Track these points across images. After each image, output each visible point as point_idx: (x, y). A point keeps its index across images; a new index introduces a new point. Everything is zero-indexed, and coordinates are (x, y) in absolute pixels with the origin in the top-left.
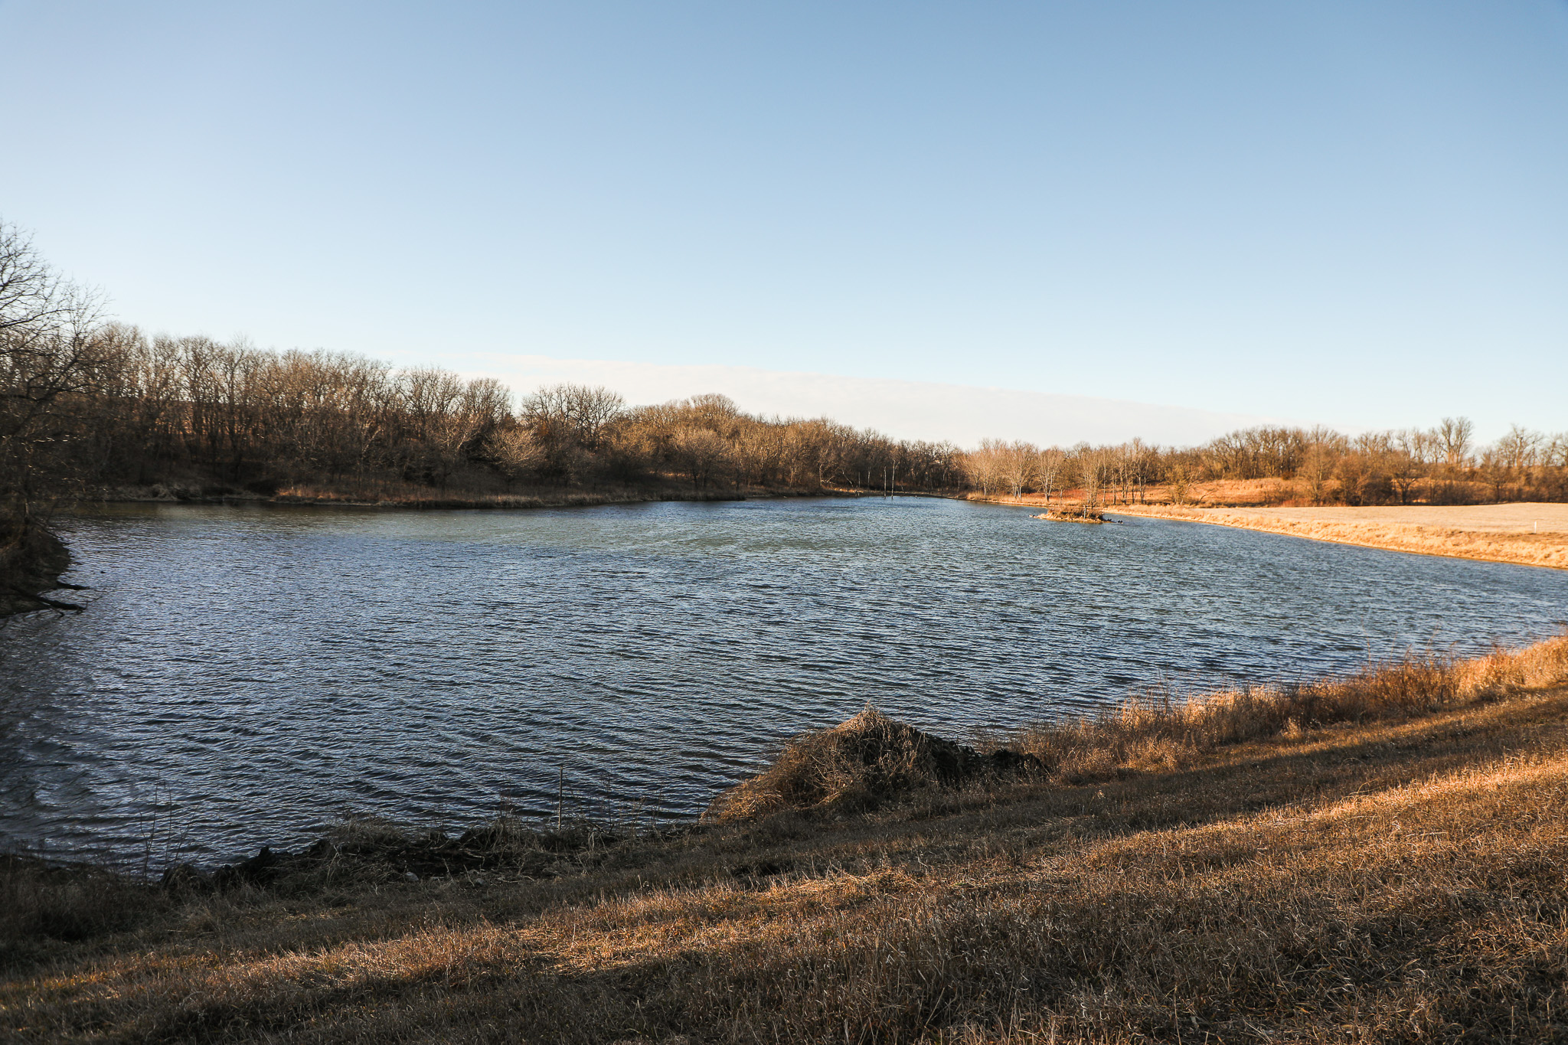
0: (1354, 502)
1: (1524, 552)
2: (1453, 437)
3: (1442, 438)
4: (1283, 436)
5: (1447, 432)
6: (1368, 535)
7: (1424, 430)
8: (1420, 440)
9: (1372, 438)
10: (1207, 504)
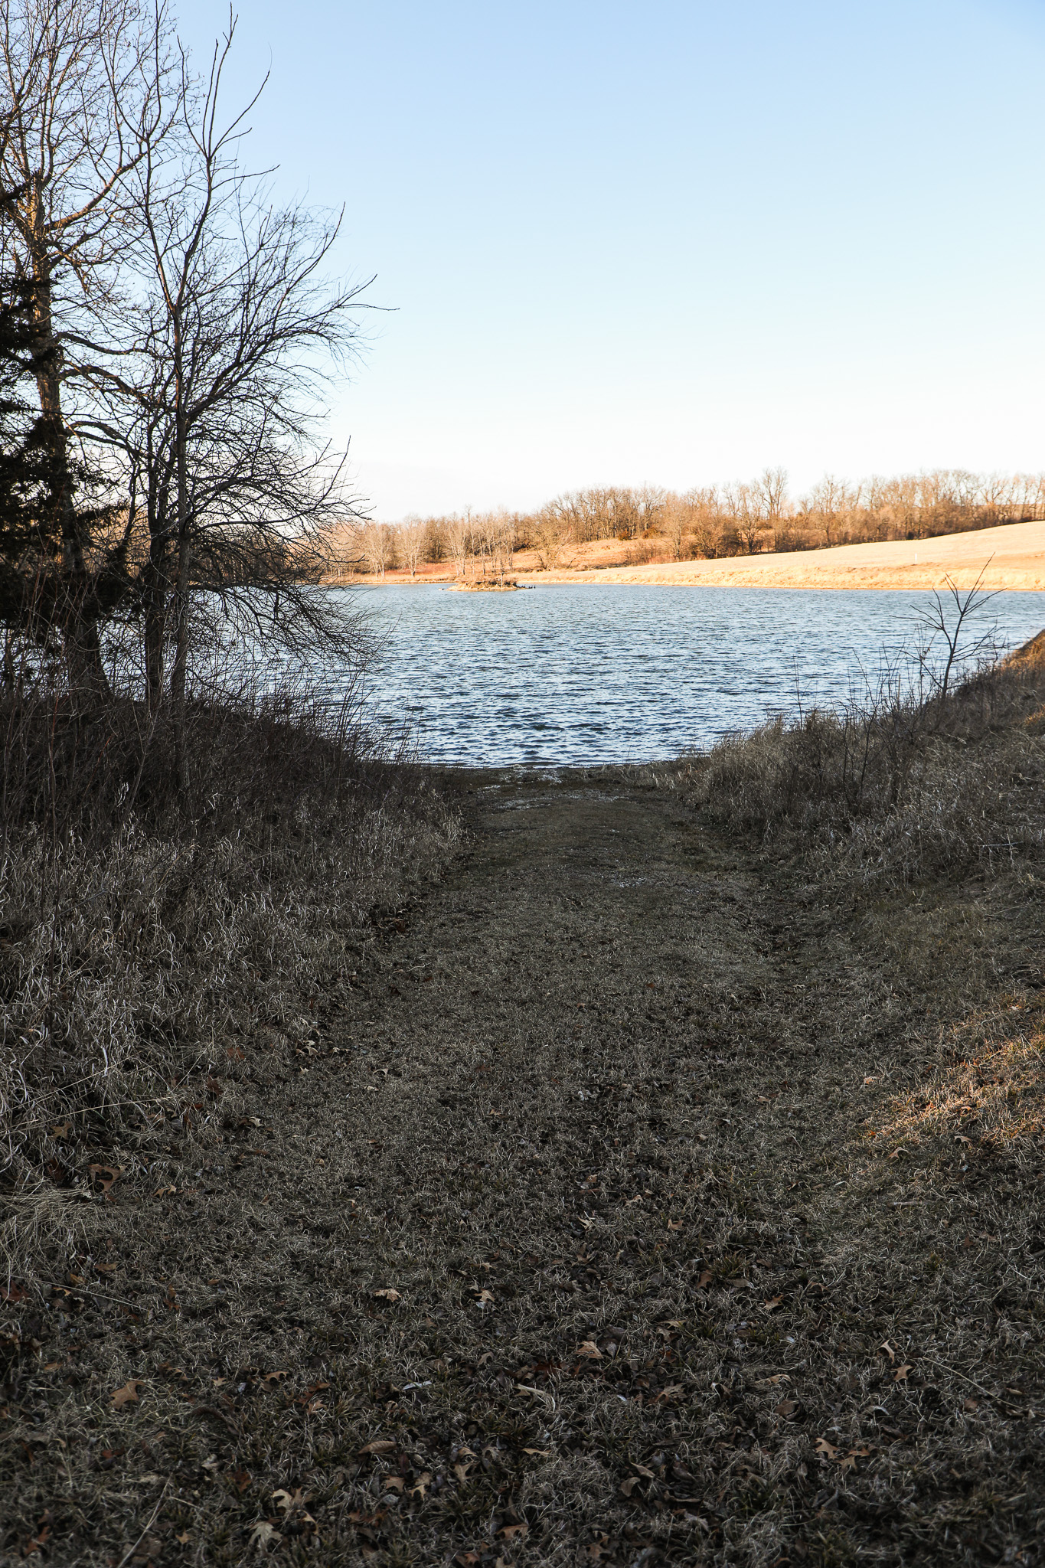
0: (711, 555)
1: (924, 579)
2: (773, 486)
3: (763, 487)
4: (612, 493)
5: (767, 482)
6: (778, 578)
7: (747, 482)
8: (744, 491)
9: (699, 491)
10: (580, 567)
